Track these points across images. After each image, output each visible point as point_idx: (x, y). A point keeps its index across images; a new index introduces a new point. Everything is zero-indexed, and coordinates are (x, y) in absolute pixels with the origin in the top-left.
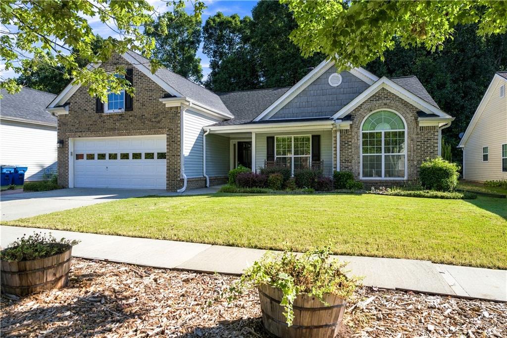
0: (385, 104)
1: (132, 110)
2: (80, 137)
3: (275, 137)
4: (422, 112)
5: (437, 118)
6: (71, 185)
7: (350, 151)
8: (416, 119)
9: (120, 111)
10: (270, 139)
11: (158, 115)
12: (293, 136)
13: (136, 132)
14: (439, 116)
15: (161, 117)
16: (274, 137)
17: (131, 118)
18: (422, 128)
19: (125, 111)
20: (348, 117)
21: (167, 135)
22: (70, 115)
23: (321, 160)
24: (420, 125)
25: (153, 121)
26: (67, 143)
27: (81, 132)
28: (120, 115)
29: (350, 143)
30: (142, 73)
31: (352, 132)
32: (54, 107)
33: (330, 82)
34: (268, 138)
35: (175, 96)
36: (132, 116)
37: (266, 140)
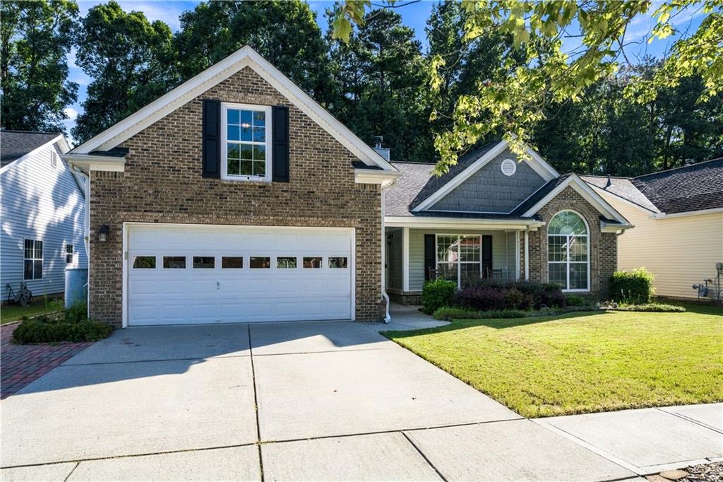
0: (572, 205)
1: (288, 181)
2: (156, 221)
3: (437, 235)
4: (603, 216)
5: (620, 225)
6: (124, 325)
7: (538, 257)
8: (599, 224)
9: (261, 179)
10: (429, 238)
11: (339, 195)
12: (459, 236)
13: (297, 221)
14: (620, 223)
15: (345, 198)
16: (434, 236)
17: (285, 194)
18: (603, 234)
19: (273, 180)
20: (536, 217)
21: (357, 228)
22: (128, 174)
23: (494, 268)
24: (603, 231)
25: (330, 205)
26: (119, 233)
27: (161, 212)
28: (260, 187)
29: (538, 249)
30: (309, 118)
31: (540, 234)
32: (91, 153)
33: (502, 170)
34: (426, 236)
35: (376, 168)
36: (286, 191)
37: (423, 238)
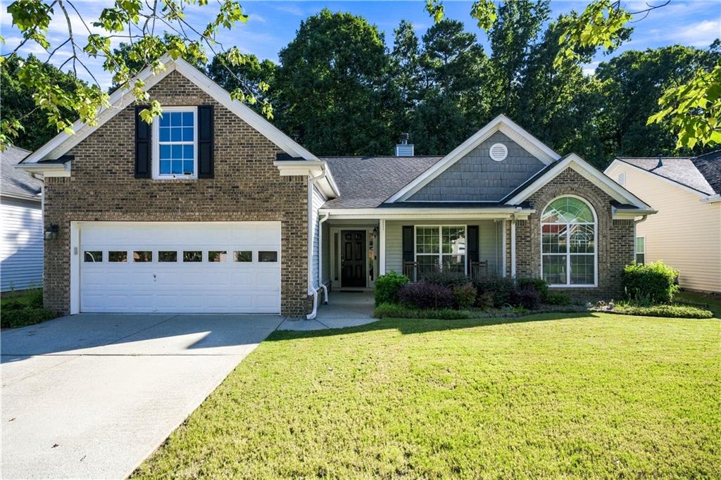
0: (572, 189)
1: (212, 177)
2: (96, 220)
3: (415, 226)
4: (615, 201)
5: (637, 210)
6: (74, 310)
7: (528, 248)
8: (609, 210)
9: (187, 177)
10: (407, 229)
11: (263, 189)
12: (440, 227)
13: (221, 217)
14: (637, 208)
15: (270, 191)
16: (412, 227)
17: (210, 190)
18: (616, 222)
19: (199, 177)
20: (526, 204)
21: (282, 222)
22: (73, 179)
23: (481, 260)
24: (614, 218)
25: (254, 199)
26: (66, 230)
27: (101, 211)
28: (186, 184)
29: (528, 239)
30: (233, 115)
31: (530, 223)
32: (39, 162)
33: (491, 155)
34: (404, 228)
35: (301, 159)
36: (212, 187)
37: (401, 231)
